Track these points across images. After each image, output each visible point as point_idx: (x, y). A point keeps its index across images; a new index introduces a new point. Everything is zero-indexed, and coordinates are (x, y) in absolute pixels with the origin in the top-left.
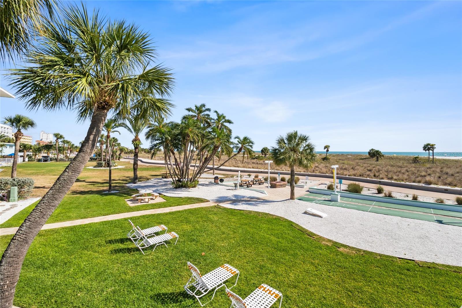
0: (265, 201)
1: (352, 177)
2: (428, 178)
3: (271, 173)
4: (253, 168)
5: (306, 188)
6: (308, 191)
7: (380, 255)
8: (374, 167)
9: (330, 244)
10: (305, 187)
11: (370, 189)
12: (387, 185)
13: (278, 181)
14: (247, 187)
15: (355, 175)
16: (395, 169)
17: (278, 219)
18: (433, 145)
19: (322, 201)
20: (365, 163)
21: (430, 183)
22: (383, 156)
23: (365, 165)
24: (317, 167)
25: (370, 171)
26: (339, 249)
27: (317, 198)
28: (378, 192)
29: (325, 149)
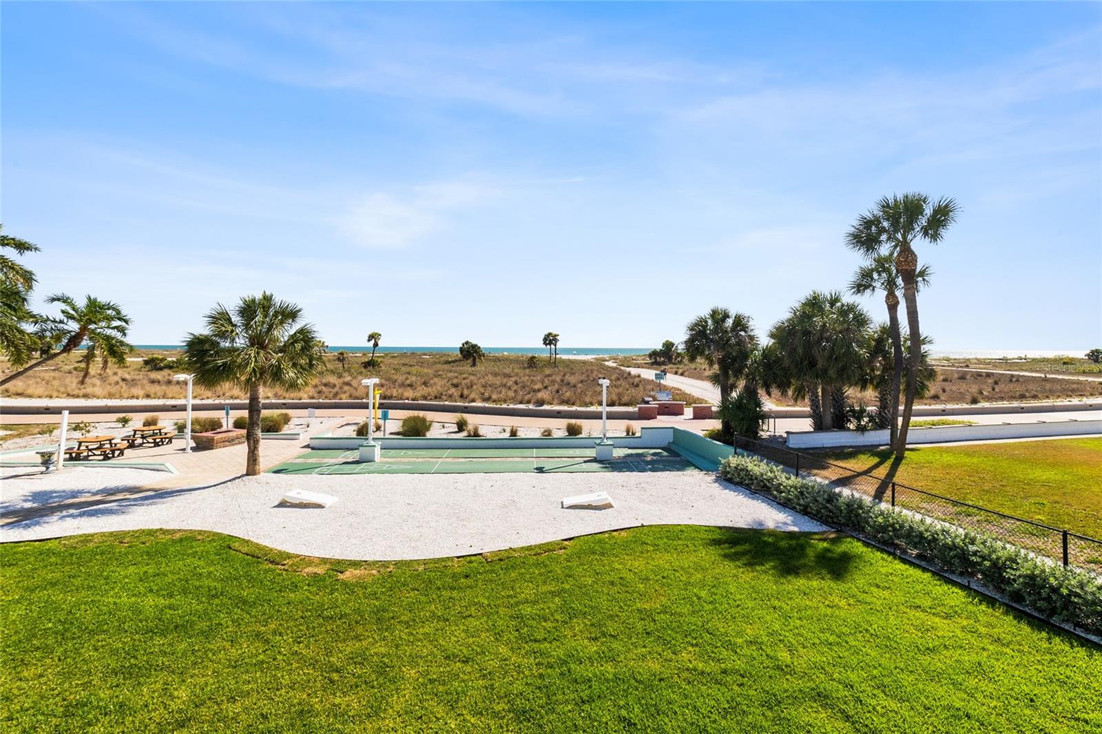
0: (161, 494)
1: (420, 402)
2: (540, 395)
3: (195, 408)
4: (148, 396)
5: (304, 439)
6: (307, 446)
7: (425, 562)
8: (464, 379)
9: (320, 570)
10: (301, 437)
11: (445, 424)
12: (477, 414)
13: (224, 428)
14: (104, 460)
15: (425, 398)
16: (498, 381)
17: (187, 539)
18: (556, 336)
19: (336, 467)
20: (451, 371)
21: (541, 403)
22: (484, 356)
23: (449, 375)
24: (348, 384)
25: (456, 386)
26: (341, 576)
27: (326, 460)
28: (458, 428)
29: (369, 340)
